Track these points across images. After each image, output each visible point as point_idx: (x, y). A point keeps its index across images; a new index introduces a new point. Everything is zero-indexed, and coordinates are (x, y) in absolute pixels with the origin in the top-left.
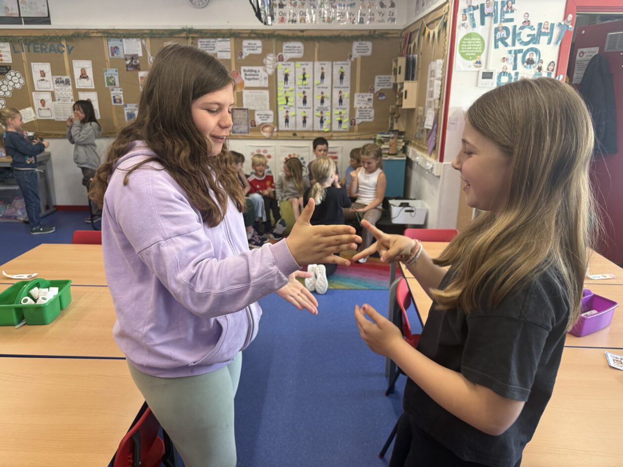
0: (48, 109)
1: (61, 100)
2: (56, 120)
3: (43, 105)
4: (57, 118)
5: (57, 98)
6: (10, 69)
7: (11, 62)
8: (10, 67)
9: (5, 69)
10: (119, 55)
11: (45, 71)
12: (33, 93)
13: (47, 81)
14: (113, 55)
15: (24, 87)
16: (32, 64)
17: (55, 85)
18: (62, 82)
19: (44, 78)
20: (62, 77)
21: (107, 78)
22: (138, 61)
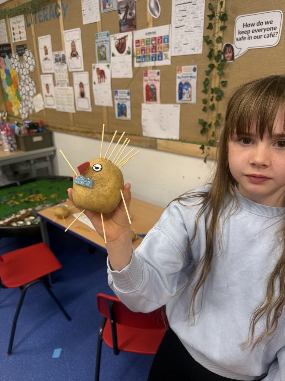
0: (52, 96)
1: (60, 84)
2: (58, 110)
3: (48, 92)
4: (58, 108)
5: (57, 82)
6: (26, 48)
7: (25, 39)
8: (26, 45)
9: (23, 48)
10: (111, 6)
11: (47, 47)
12: (42, 76)
13: (49, 60)
14: (105, 8)
15: (35, 68)
16: (39, 38)
17: (55, 65)
18: (60, 60)
19: (47, 56)
20: (60, 53)
21: (99, 48)
22: (134, 11)
